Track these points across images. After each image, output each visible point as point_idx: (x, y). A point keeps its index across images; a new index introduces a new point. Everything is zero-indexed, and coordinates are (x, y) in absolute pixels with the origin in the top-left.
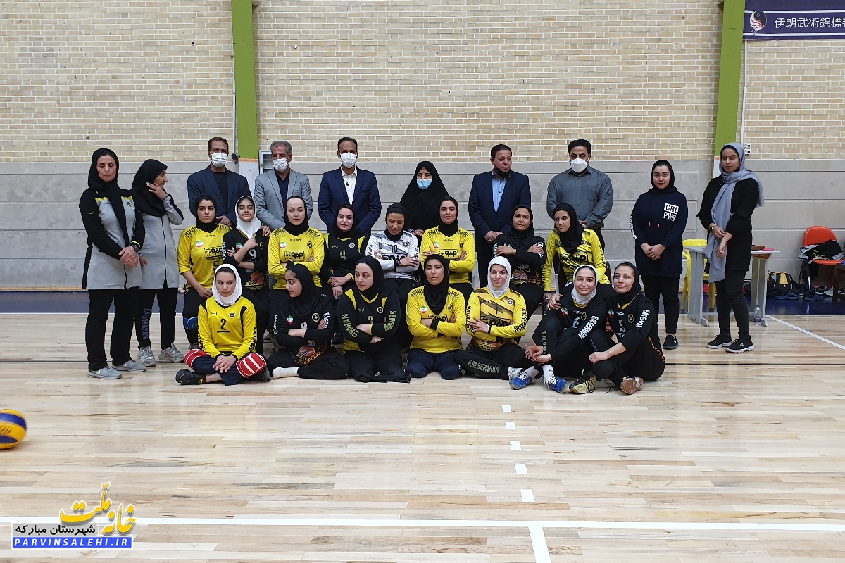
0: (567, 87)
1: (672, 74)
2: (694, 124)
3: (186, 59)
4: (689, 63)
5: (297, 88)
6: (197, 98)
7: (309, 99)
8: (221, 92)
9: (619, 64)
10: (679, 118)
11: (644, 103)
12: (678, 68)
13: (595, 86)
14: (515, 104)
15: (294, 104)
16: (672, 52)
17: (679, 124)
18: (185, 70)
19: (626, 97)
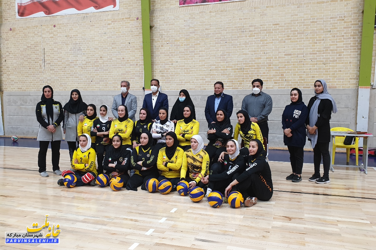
0: (285, 55)
1: (337, 47)
2: (349, 71)
3: (127, 49)
4: (346, 41)
5: (168, 60)
6: (131, 65)
7: (173, 64)
8: (139, 62)
9: (310, 43)
10: (341, 68)
11: (322, 61)
12: (341, 44)
13: (298, 54)
14: (260, 63)
15: (167, 66)
16: (337, 36)
17: (341, 71)
18: (126, 54)
19: (313, 59)
